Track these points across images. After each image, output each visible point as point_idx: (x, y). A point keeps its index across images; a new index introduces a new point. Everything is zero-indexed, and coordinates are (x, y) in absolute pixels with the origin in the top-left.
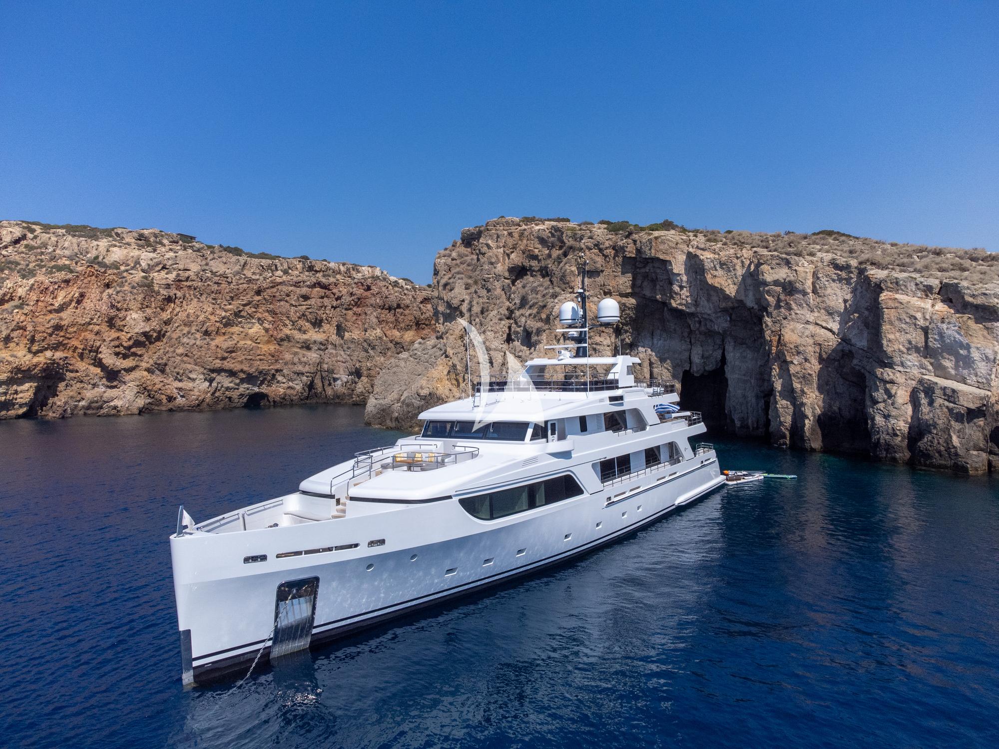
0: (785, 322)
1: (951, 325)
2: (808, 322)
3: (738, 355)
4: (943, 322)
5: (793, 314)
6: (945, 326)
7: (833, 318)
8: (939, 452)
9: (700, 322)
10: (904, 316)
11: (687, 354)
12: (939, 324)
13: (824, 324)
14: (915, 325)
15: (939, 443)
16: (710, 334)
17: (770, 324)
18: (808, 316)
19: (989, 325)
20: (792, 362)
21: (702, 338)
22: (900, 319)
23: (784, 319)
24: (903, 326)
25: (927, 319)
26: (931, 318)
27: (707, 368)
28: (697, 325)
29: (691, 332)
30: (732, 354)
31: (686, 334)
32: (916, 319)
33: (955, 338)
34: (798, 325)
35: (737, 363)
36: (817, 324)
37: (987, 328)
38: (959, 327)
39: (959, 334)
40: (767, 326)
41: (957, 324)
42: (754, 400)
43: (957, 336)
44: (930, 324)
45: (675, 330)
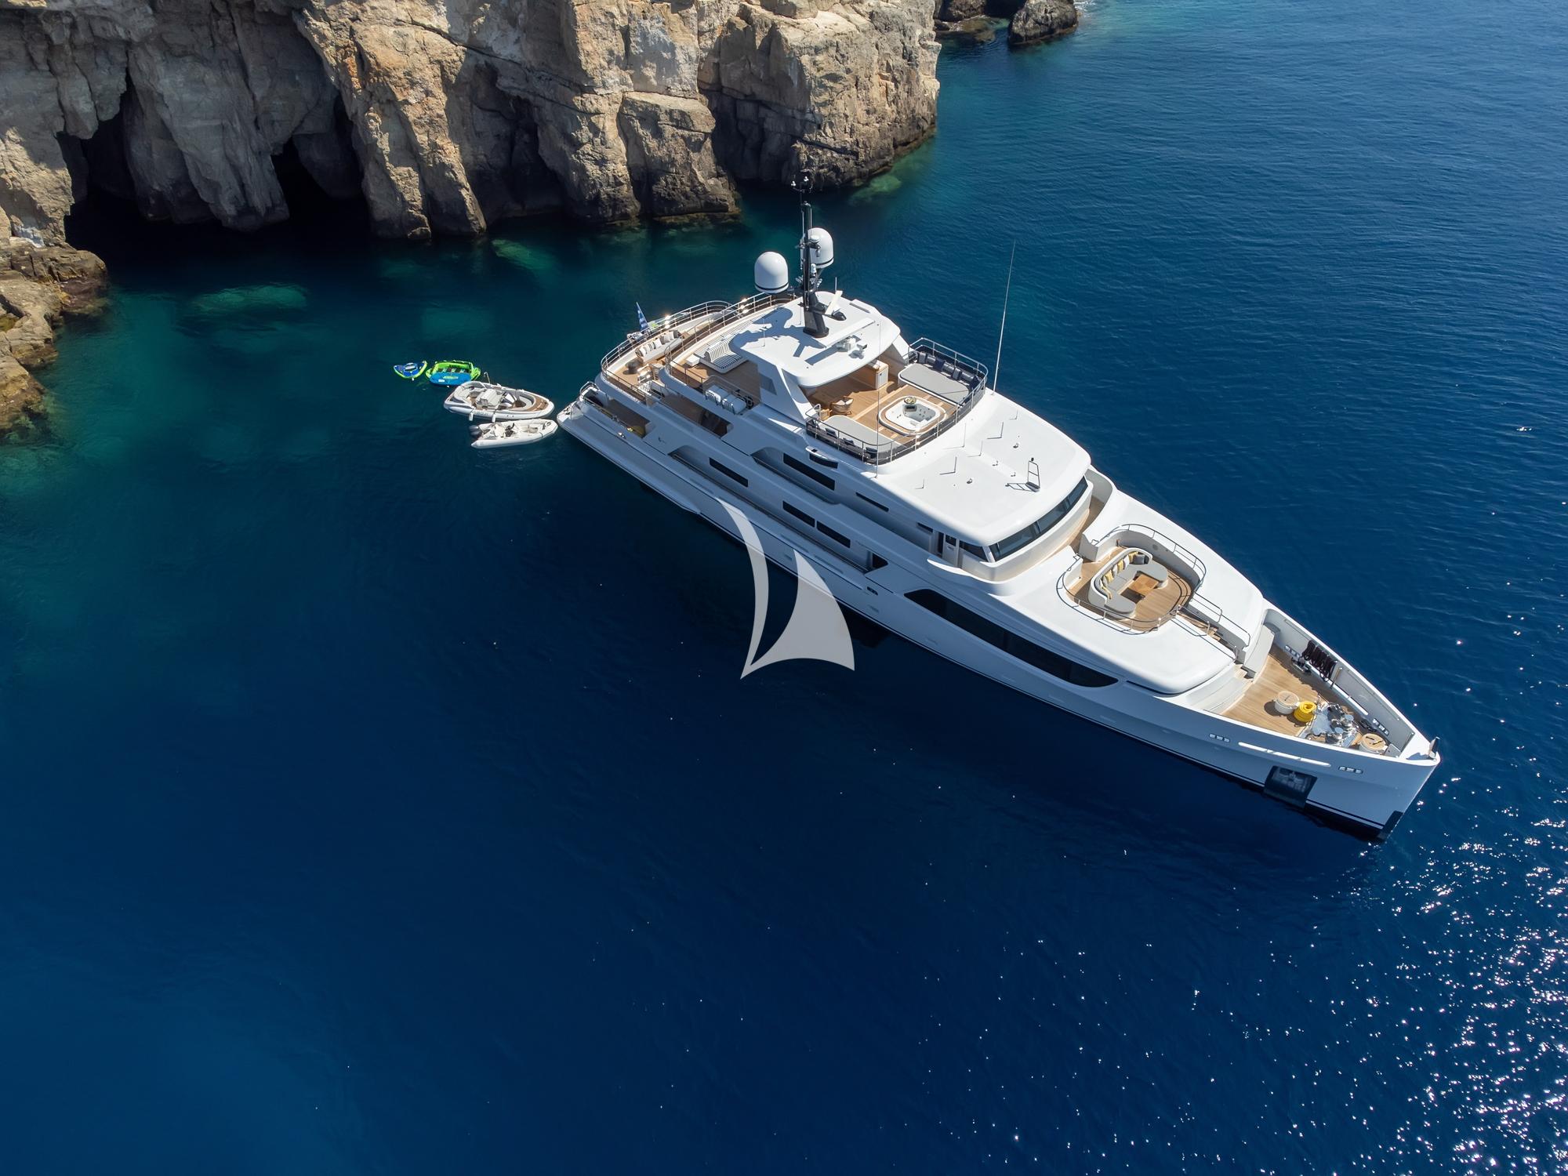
0: (356, 26)
1: (654, 21)
2: (398, 22)
3: (180, 79)
4: (645, 18)
5: (368, 9)
6: (647, 23)
7: (437, 9)
8: (685, 194)
9: (73, 26)
10: (599, 15)
11: (53, 98)
12: (642, 21)
13: (427, 23)
14: (613, 25)
15: (682, 183)
16: (100, 46)
17: (329, 33)
18: (394, 10)
19: (684, 12)
20: (406, 102)
21: (80, 56)
22: (595, 19)
23: (353, 20)
24: (599, 28)
25: (624, 15)
26: (630, 13)
27: (104, 117)
28: (67, 32)
29: (51, 47)
30: (167, 81)
31: (39, 57)
32: (613, 16)
33: (659, 38)
34: (384, 29)
35: (187, 96)
36: (414, 23)
37: (683, 18)
38: (664, 23)
39: (664, 32)
40: (323, 37)
41: (661, 19)
42: (252, 161)
43: (662, 35)
44: (630, 21)
45: (10, 52)
